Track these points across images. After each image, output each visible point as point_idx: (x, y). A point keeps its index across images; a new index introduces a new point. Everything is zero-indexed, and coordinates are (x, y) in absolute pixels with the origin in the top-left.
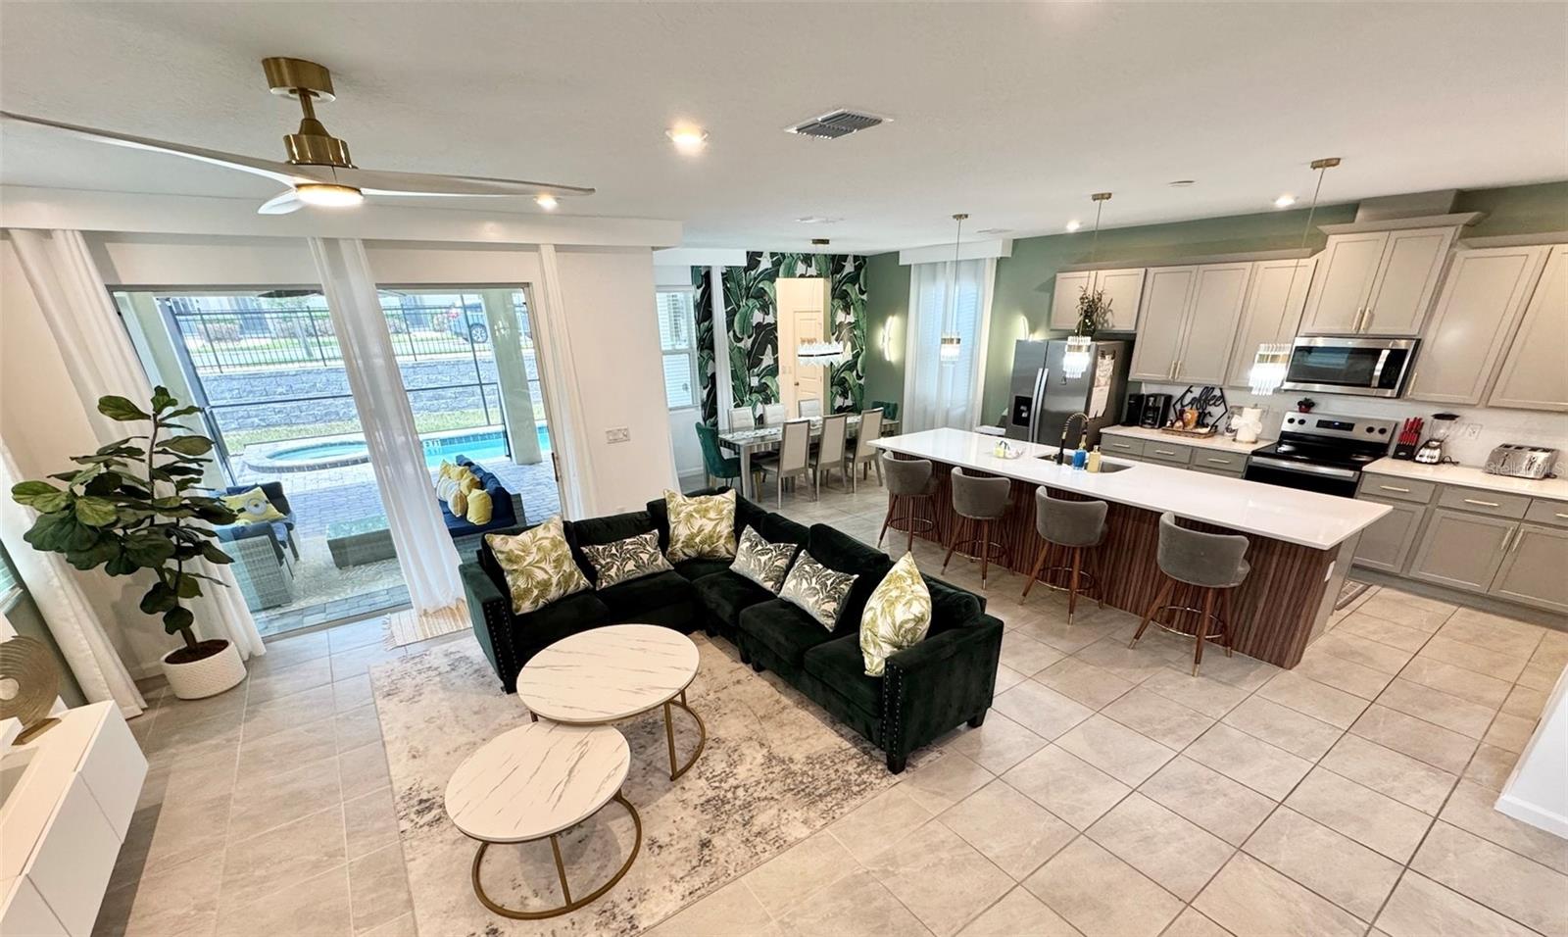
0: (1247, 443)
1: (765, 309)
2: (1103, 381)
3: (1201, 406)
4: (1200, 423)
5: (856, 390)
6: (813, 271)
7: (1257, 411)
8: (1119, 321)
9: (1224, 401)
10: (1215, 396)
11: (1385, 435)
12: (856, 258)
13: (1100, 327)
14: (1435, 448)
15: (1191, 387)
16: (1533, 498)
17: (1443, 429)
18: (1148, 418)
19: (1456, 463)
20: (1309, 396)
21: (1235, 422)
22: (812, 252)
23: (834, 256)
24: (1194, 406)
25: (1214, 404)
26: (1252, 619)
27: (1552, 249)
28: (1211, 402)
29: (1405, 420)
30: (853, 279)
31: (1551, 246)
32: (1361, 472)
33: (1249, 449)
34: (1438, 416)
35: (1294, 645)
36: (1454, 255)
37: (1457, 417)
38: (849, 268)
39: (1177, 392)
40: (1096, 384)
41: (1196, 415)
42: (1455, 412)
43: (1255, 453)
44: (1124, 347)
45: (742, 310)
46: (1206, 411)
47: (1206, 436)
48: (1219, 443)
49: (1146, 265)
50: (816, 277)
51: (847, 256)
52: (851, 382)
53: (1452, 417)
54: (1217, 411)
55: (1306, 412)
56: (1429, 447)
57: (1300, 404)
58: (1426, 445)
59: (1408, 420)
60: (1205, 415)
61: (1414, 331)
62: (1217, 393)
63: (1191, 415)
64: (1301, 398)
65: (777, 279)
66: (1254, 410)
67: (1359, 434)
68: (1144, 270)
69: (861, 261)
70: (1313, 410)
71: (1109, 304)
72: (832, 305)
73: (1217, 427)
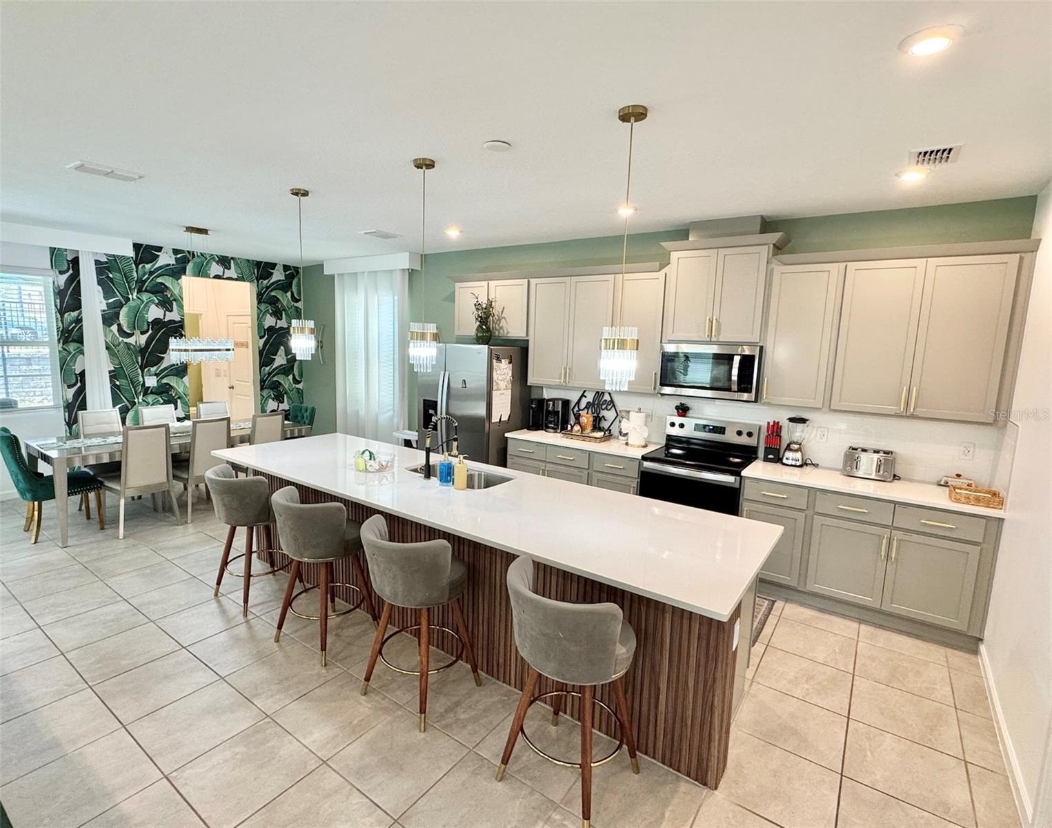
0: (638, 447)
1: (166, 304)
2: (502, 384)
3: (596, 410)
4: (596, 427)
5: (294, 394)
6: (232, 273)
7: (642, 415)
8: (513, 328)
9: (614, 406)
10: (606, 400)
11: (753, 437)
12: (286, 268)
13: (497, 333)
14: (796, 451)
15: (585, 391)
16: (896, 503)
17: (798, 432)
18: (551, 422)
19: (816, 465)
20: (684, 401)
21: (625, 426)
22: (230, 255)
23: (260, 262)
24: (590, 410)
25: (606, 408)
26: (657, 707)
27: (846, 266)
28: (604, 407)
29: (766, 423)
30: (285, 286)
31: (845, 264)
32: (741, 477)
33: (638, 453)
34: (792, 420)
35: (715, 752)
36: (772, 270)
37: (807, 420)
38: (278, 275)
39: (573, 397)
40: (495, 388)
41: (591, 419)
42: (804, 416)
43: (644, 458)
44: (520, 353)
45: (131, 303)
46: (601, 416)
47: (603, 439)
48: (613, 447)
49: (528, 277)
50: (236, 280)
51: (275, 264)
52: (286, 386)
53: (803, 421)
54: (609, 415)
55: (684, 416)
56: (791, 450)
57: (677, 408)
58: (788, 448)
59: (769, 423)
60: (600, 419)
61: (755, 338)
62: (607, 397)
63: (587, 418)
64: (677, 402)
65: (183, 277)
66: (639, 414)
67: (730, 437)
68: (527, 280)
69: (292, 272)
70: (690, 413)
71: (502, 312)
72: (258, 308)
73: (610, 431)
